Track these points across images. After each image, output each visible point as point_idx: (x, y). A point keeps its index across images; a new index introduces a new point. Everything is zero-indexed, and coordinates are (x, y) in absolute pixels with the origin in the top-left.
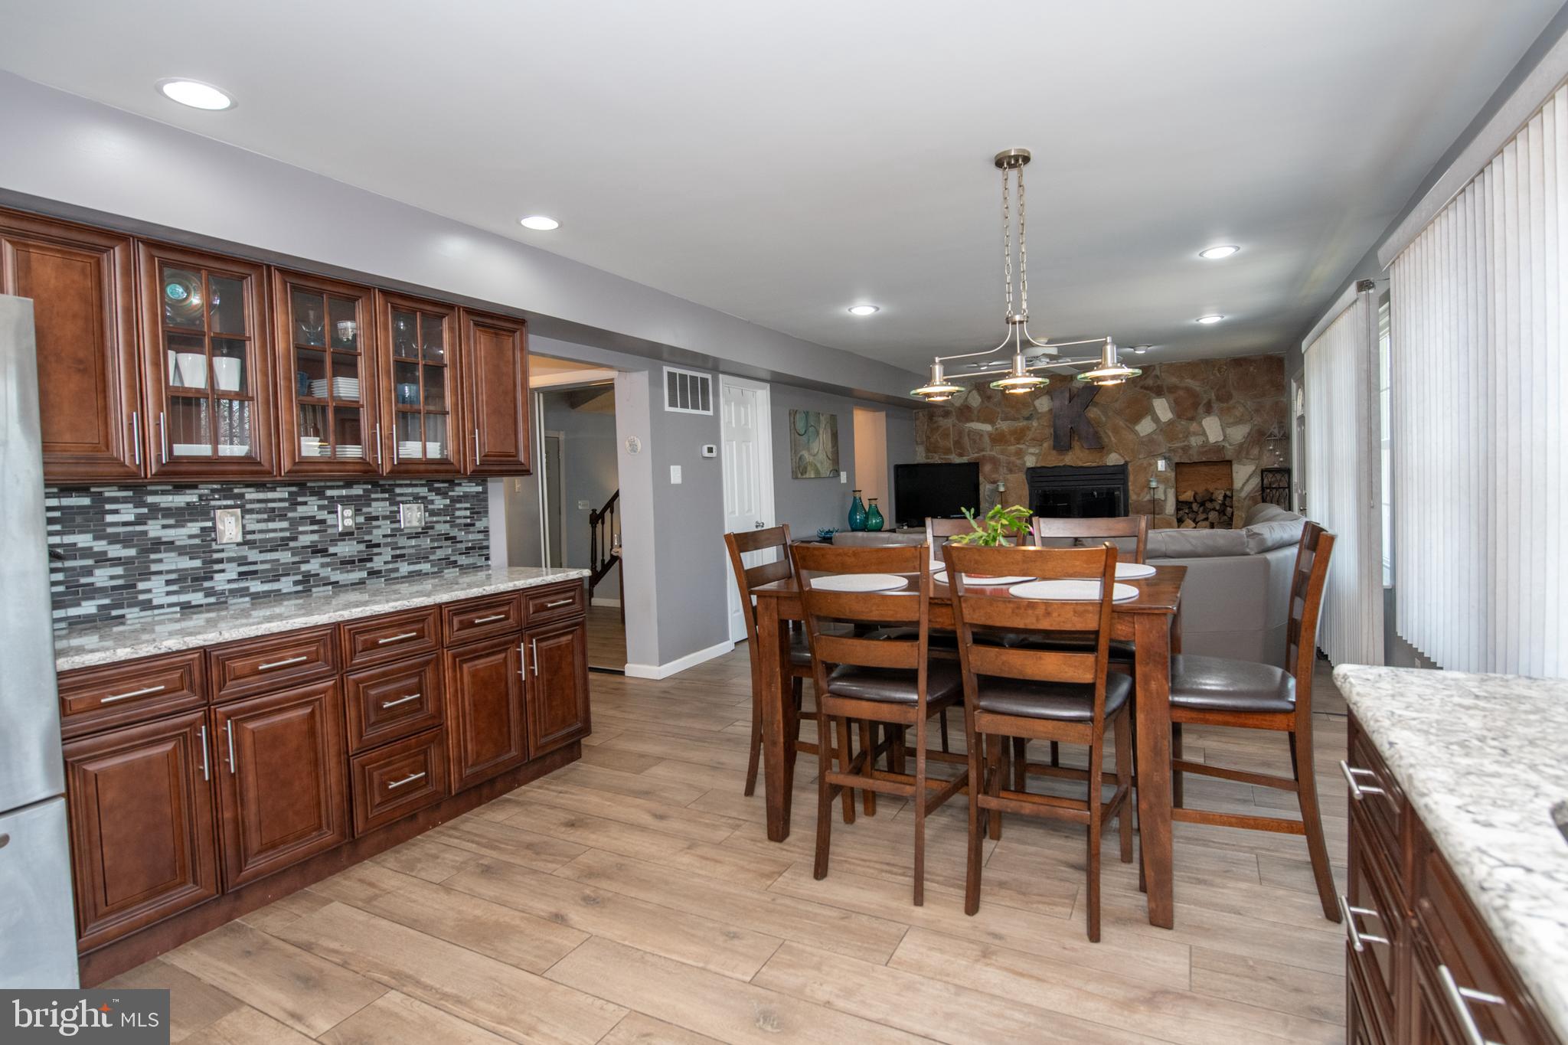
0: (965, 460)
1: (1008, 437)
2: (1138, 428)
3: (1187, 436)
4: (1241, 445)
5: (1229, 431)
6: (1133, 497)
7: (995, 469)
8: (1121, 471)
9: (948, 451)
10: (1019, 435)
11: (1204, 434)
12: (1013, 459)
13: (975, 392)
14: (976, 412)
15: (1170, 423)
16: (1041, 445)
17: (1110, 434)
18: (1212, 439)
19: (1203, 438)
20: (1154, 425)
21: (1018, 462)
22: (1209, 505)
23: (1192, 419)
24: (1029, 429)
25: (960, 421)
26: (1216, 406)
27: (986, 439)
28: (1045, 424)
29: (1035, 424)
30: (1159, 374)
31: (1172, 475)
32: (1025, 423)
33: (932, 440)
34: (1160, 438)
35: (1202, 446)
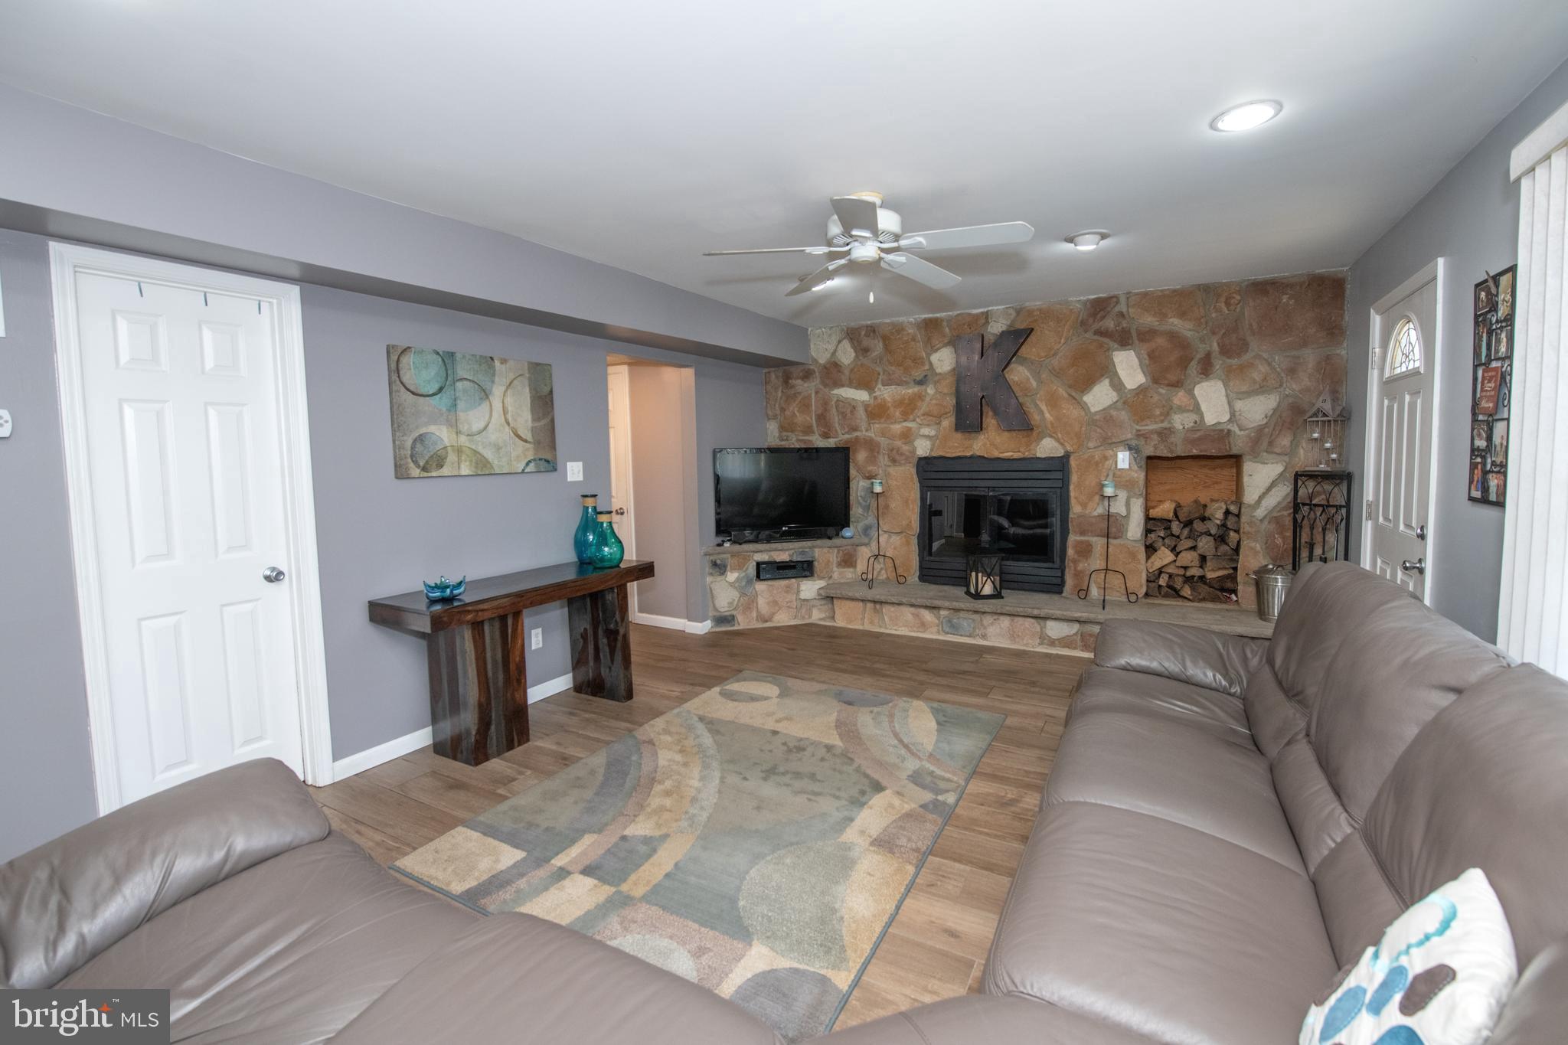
0: (831, 443)
1: (892, 409)
2: (1088, 398)
3: (1166, 415)
4: (1260, 430)
5: (1239, 405)
6: (1076, 509)
7: (872, 459)
8: (1060, 466)
9: (808, 430)
10: (908, 407)
11: (1197, 409)
12: (898, 443)
13: (846, 344)
14: (847, 372)
15: (1141, 390)
16: (939, 423)
17: (1044, 407)
18: (1210, 419)
19: (1195, 417)
20: (1114, 394)
21: (905, 448)
22: (1198, 526)
23: (1177, 385)
24: (920, 397)
25: (826, 385)
26: (1218, 364)
27: (861, 413)
28: (946, 391)
29: (930, 390)
30: (1124, 310)
31: (1140, 476)
32: (916, 389)
33: (788, 413)
34: (1124, 416)
35: (1192, 430)
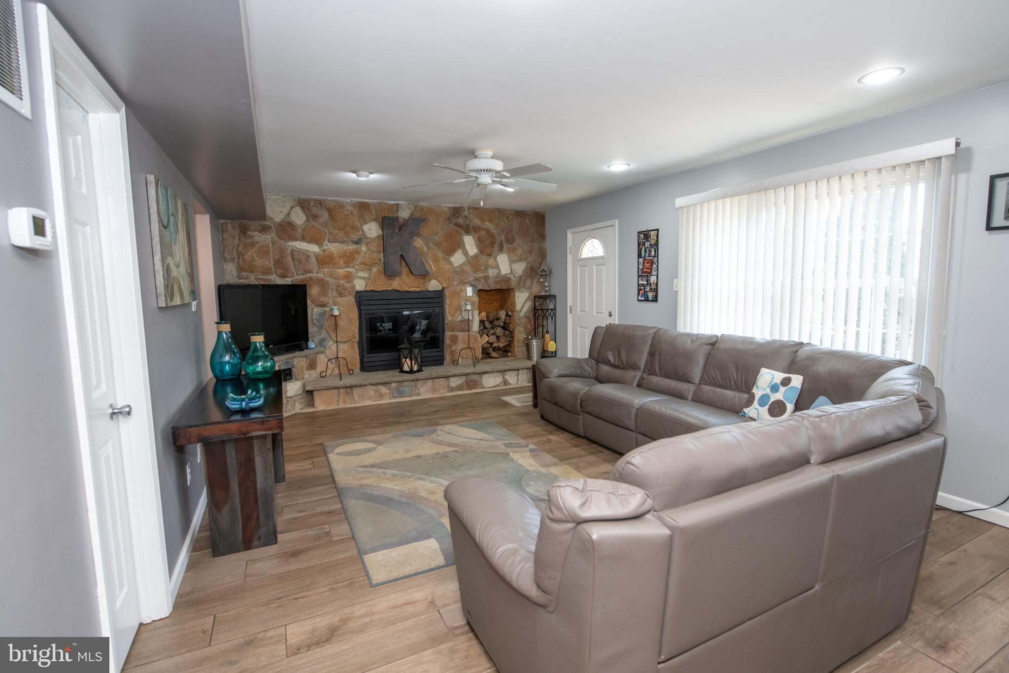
0: (288, 281)
1: (337, 259)
2: (453, 259)
3: (486, 269)
4: (520, 277)
5: (514, 266)
6: (449, 318)
7: (324, 292)
8: (438, 297)
9: (267, 271)
10: (349, 258)
11: (498, 267)
12: (342, 282)
13: (298, 211)
14: (300, 230)
15: (476, 257)
16: (370, 270)
17: (431, 263)
18: (503, 272)
19: (497, 271)
20: (464, 258)
21: (348, 285)
22: (496, 323)
23: (490, 255)
24: (357, 252)
25: (281, 238)
26: (505, 246)
27: (313, 260)
28: (374, 249)
29: (364, 248)
30: (467, 215)
31: (476, 299)
32: (355, 246)
33: (246, 257)
34: (468, 269)
35: (496, 277)
